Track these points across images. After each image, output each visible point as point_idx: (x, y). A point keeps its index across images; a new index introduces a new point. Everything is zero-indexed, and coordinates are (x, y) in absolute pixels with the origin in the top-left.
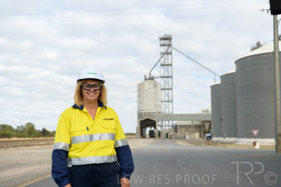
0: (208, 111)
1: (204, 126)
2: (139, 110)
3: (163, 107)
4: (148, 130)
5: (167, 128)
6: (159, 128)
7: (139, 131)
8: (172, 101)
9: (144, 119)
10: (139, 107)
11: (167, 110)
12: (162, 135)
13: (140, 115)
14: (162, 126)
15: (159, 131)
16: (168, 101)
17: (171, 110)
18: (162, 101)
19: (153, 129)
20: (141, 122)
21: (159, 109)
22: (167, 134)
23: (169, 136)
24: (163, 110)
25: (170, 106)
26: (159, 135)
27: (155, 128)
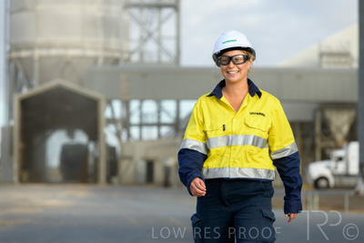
0: (346, 55)
1: (325, 125)
2: (15, 47)
3: (135, 33)
4: (56, 143)
5: (151, 133)
6: (110, 136)
7: (17, 145)
8: (176, 7)
9: (38, 88)
10: (13, 29)
11: (151, 46)
12: (123, 165)
13: (18, 70)
14: (126, 124)
15: (112, 151)
16: (159, 7)
17: (170, 45)
18: (128, 6)
19: (81, 138)
20: (26, 104)
21: (114, 43)
22: (150, 165)
23: (159, 173)
24: (133, 46)
25: (169, 29)
26: (113, 169)
27: (94, 134)
